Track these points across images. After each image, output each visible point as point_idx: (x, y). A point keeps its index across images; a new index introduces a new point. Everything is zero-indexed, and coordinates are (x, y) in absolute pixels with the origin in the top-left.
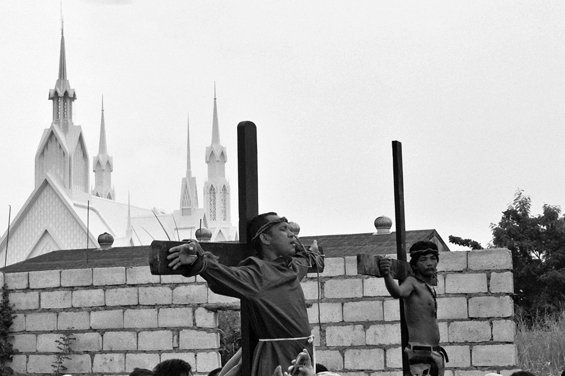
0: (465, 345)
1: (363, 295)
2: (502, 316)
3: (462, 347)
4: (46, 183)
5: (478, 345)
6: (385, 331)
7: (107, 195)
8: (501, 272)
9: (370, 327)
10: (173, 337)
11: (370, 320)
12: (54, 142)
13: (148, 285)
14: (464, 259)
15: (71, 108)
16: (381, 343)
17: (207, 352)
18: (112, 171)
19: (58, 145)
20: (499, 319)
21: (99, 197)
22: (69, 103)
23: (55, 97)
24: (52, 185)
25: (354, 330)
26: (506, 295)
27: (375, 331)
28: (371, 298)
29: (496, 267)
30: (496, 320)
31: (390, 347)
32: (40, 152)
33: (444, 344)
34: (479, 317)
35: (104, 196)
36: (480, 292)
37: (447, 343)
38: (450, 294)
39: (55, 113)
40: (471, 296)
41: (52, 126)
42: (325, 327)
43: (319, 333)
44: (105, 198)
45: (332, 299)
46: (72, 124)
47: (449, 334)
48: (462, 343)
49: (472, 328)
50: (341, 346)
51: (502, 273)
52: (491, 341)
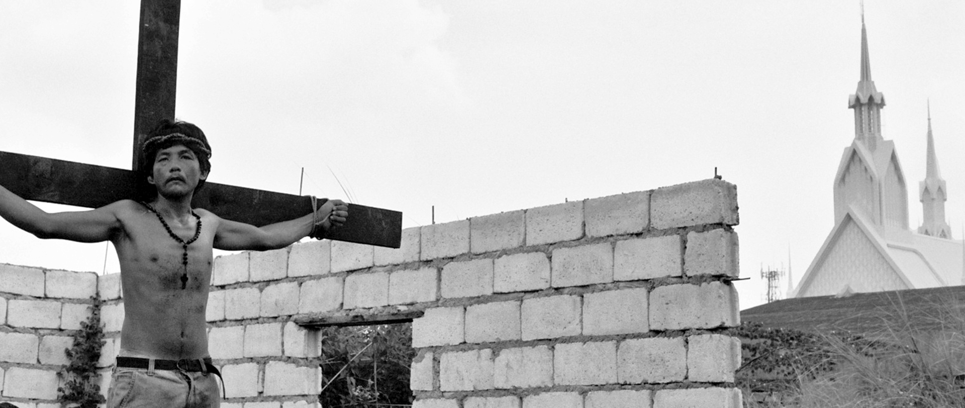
0: (643, 388)
1: (493, 289)
2: (705, 327)
3: (639, 393)
4: (849, 218)
5: (664, 388)
6: (522, 361)
7: (940, 233)
8: (703, 231)
9: (501, 353)
10: (259, 373)
11: (503, 339)
12: (858, 163)
13: (236, 286)
14: (643, 207)
15: (879, 117)
16: (516, 386)
17: (294, 401)
18: (945, 200)
19: (863, 169)
20: (700, 332)
21: (929, 235)
22: (876, 112)
23: (856, 104)
24: (856, 221)
25: (479, 360)
26: (713, 280)
27: (508, 360)
28: (504, 296)
29: (696, 220)
30: (695, 334)
31: (528, 392)
32: (840, 177)
33: (611, 386)
34: (667, 330)
35: (936, 233)
36: (669, 276)
37: (616, 384)
38: (622, 282)
39: (859, 126)
40: (655, 286)
41: (854, 143)
42: (440, 354)
43: (432, 366)
44: (937, 237)
45: (451, 299)
46: (882, 138)
47: (618, 367)
48: (638, 384)
49: (654, 352)
50: (460, 390)
51: (706, 232)
52: (685, 381)
